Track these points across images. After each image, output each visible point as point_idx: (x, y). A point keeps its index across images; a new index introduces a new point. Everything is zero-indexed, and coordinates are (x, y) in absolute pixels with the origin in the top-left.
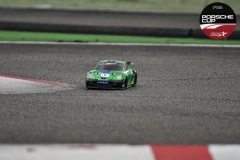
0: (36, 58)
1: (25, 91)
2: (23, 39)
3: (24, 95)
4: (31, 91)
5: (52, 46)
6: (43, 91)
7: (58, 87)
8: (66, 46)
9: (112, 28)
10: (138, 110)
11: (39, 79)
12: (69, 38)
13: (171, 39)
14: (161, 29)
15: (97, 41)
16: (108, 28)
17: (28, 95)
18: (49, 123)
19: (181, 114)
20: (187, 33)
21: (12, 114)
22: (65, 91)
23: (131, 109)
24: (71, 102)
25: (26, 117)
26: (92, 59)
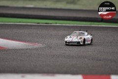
0: (26, 31)
1: (21, 48)
2: (20, 22)
3: (20, 50)
4: (23, 48)
5: (34, 25)
6: (30, 48)
7: (37, 46)
10: (76, 57)
11: (28, 41)
12: (42, 22)
13: (92, 23)
14: (87, 18)
15: (56, 23)
16: (61, 17)
18: (32, 63)
19: (97, 60)
20: (100, 20)
21: (14, 59)
22: (40, 48)
23: (72, 57)
24: (43, 53)
25: (21, 60)
26: (53, 32)
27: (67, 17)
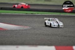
0: (19, 19)
1: (16, 29)
2: (15, 13)
5: (24, 15)
6: (21, 29)
7: (26, 28)
8: (28, 15)
9: (43, 9)
10: (51, 35)
11: (20, 25)
13: (61, 13)
14: (58, 10)
15: (38, 14)
16: (41, 9)
17: (17, 30)
18: (23, 39)
19: (64, 37)
21: (11, 36)
22: (28, 29)
23: (48, 35)
24: (30, 32)
25: (16, 37)
26: (36, 19)
27: (45, 10)
